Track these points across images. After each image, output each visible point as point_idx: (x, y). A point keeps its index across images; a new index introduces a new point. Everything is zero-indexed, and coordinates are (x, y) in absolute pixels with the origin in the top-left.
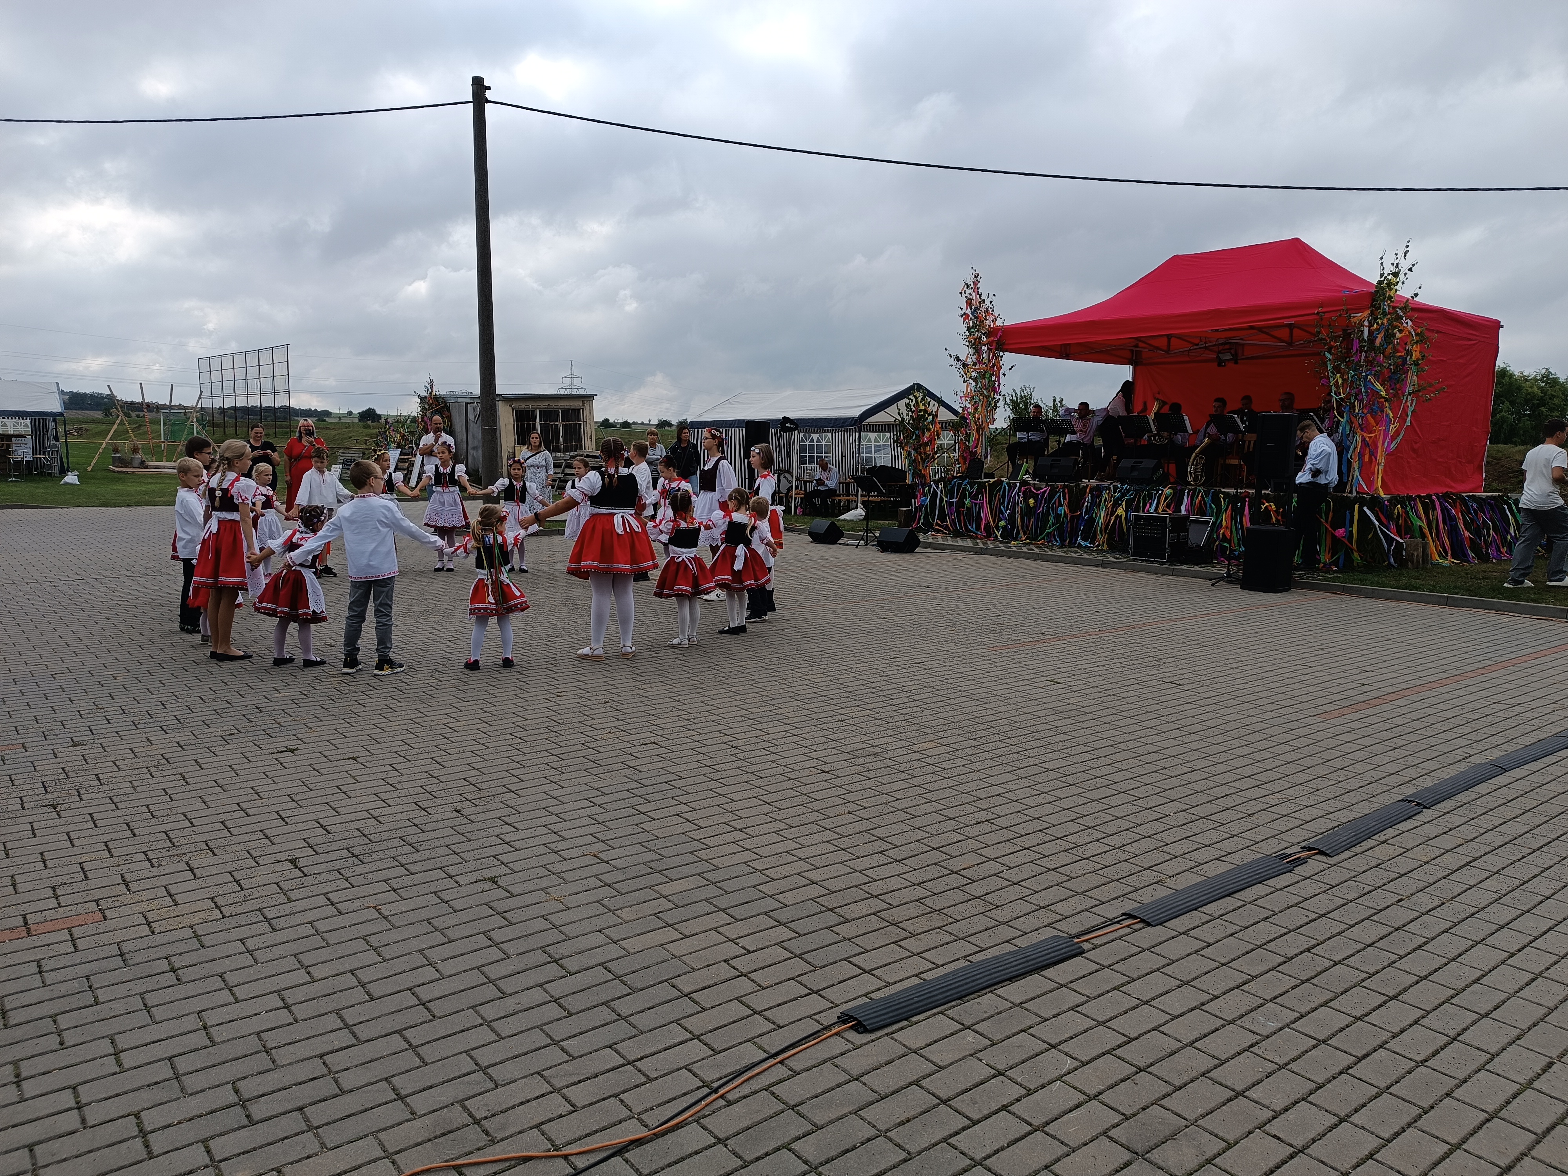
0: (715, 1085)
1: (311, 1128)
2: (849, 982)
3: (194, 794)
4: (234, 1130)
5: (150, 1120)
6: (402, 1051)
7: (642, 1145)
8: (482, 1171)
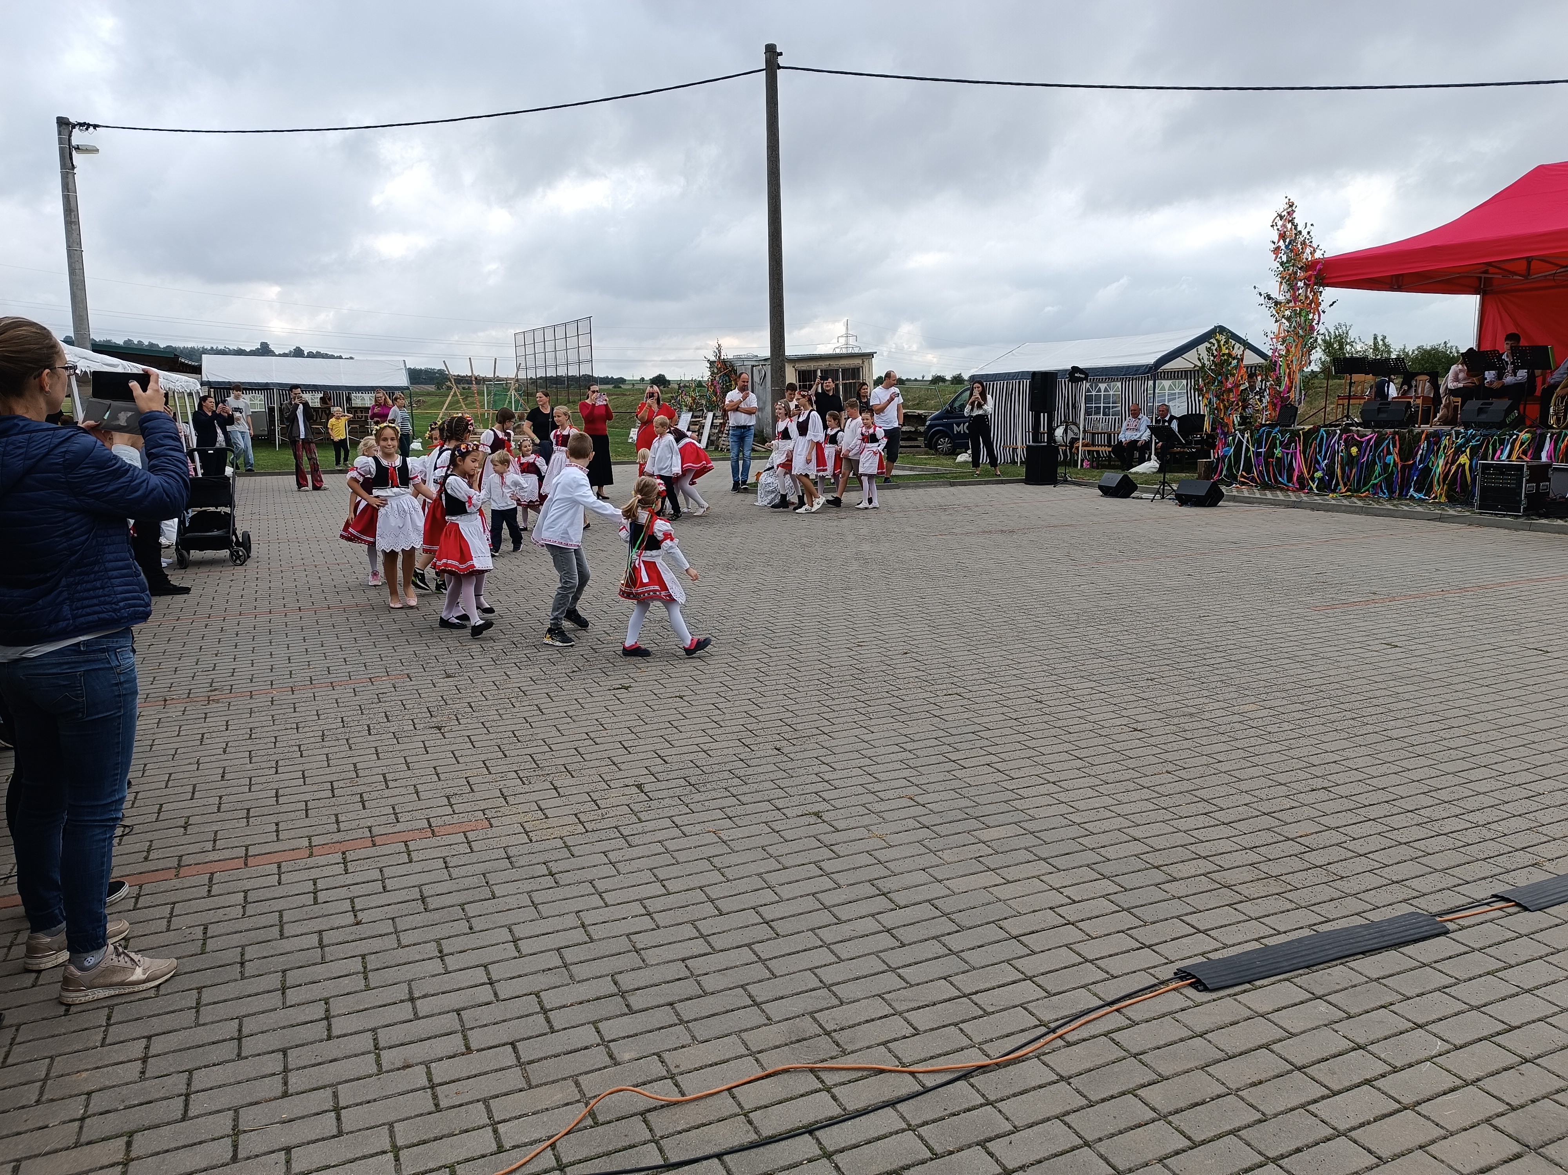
0: (1053, 1025)
1: (682, 1022)
2: (1184, 940)
3: (550, 723)
4: (617, 1016)
5: (550, 999)
6: (753, 963)
7: (984, 1073)
8: (837, 1077)
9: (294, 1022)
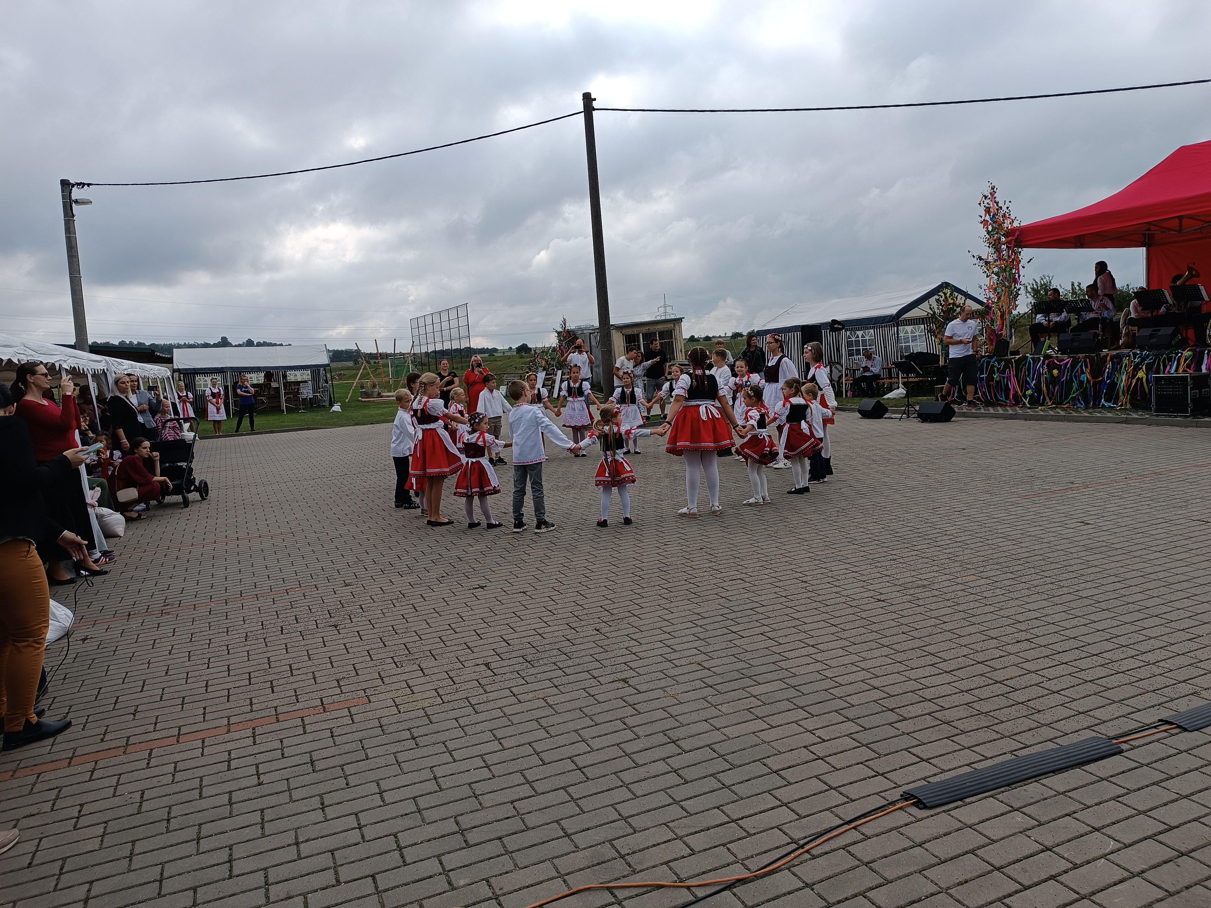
0: (801, 842)
1: (507, 852)
2: (910, 768)
3: (421, 618)
4: (457, 850)
5: (405, 839)
6: (567, 802)
7: (745, 883)
8: (627, 893)
9: (204, 865)
